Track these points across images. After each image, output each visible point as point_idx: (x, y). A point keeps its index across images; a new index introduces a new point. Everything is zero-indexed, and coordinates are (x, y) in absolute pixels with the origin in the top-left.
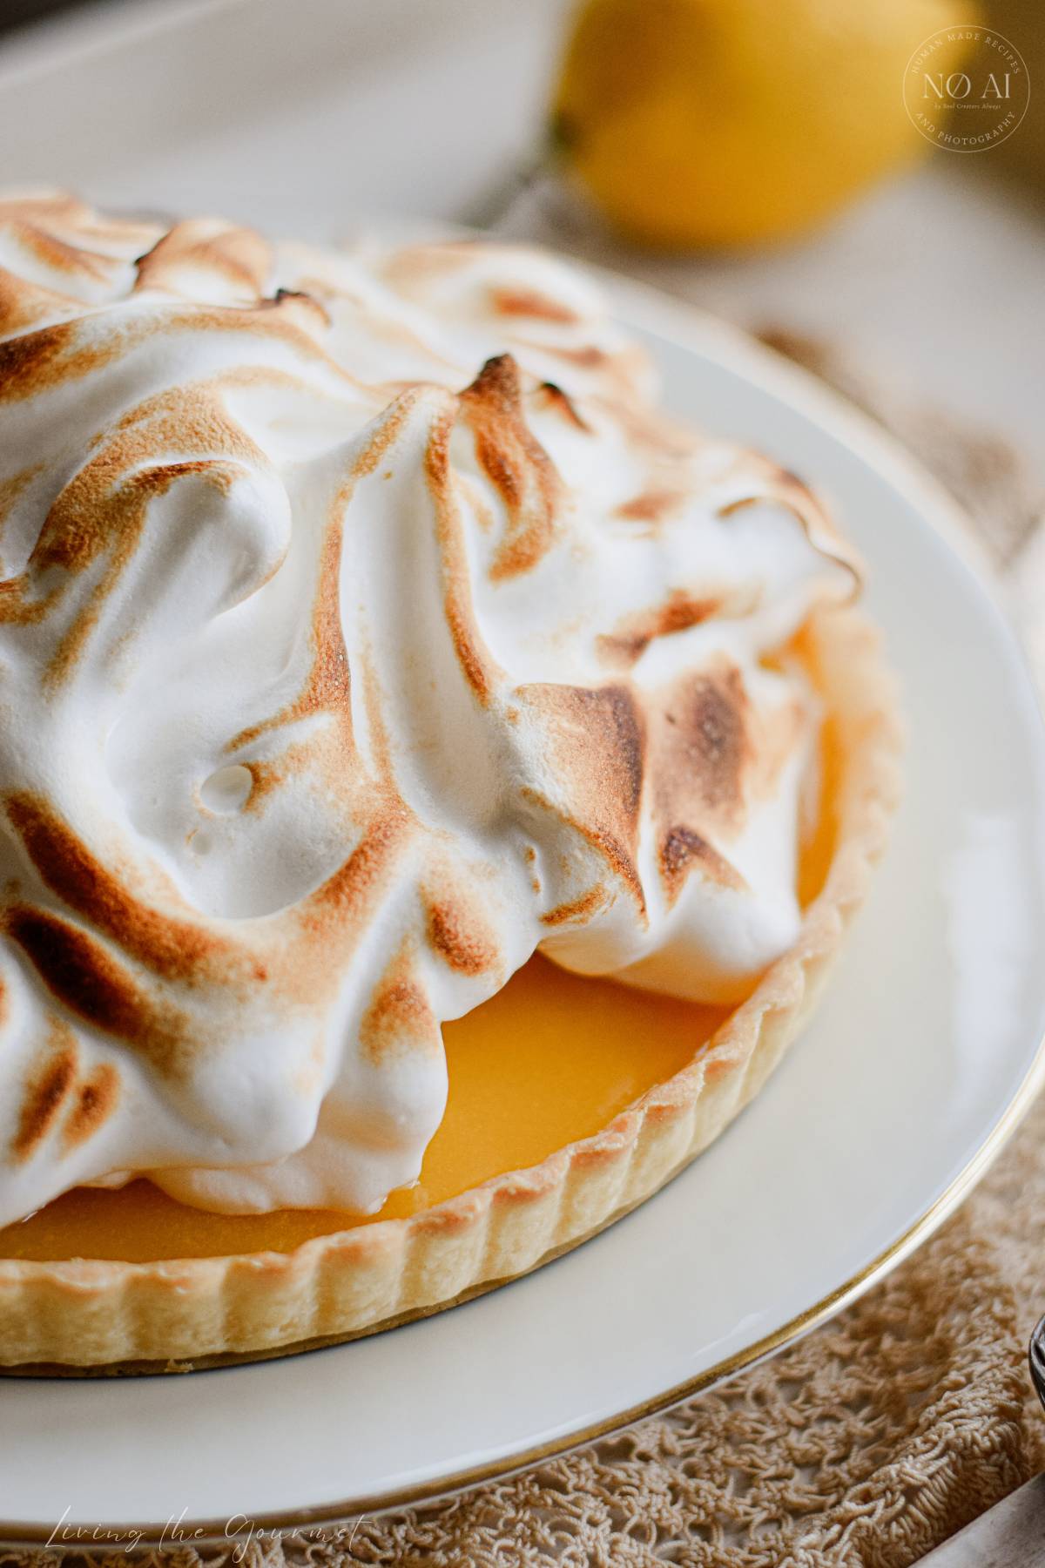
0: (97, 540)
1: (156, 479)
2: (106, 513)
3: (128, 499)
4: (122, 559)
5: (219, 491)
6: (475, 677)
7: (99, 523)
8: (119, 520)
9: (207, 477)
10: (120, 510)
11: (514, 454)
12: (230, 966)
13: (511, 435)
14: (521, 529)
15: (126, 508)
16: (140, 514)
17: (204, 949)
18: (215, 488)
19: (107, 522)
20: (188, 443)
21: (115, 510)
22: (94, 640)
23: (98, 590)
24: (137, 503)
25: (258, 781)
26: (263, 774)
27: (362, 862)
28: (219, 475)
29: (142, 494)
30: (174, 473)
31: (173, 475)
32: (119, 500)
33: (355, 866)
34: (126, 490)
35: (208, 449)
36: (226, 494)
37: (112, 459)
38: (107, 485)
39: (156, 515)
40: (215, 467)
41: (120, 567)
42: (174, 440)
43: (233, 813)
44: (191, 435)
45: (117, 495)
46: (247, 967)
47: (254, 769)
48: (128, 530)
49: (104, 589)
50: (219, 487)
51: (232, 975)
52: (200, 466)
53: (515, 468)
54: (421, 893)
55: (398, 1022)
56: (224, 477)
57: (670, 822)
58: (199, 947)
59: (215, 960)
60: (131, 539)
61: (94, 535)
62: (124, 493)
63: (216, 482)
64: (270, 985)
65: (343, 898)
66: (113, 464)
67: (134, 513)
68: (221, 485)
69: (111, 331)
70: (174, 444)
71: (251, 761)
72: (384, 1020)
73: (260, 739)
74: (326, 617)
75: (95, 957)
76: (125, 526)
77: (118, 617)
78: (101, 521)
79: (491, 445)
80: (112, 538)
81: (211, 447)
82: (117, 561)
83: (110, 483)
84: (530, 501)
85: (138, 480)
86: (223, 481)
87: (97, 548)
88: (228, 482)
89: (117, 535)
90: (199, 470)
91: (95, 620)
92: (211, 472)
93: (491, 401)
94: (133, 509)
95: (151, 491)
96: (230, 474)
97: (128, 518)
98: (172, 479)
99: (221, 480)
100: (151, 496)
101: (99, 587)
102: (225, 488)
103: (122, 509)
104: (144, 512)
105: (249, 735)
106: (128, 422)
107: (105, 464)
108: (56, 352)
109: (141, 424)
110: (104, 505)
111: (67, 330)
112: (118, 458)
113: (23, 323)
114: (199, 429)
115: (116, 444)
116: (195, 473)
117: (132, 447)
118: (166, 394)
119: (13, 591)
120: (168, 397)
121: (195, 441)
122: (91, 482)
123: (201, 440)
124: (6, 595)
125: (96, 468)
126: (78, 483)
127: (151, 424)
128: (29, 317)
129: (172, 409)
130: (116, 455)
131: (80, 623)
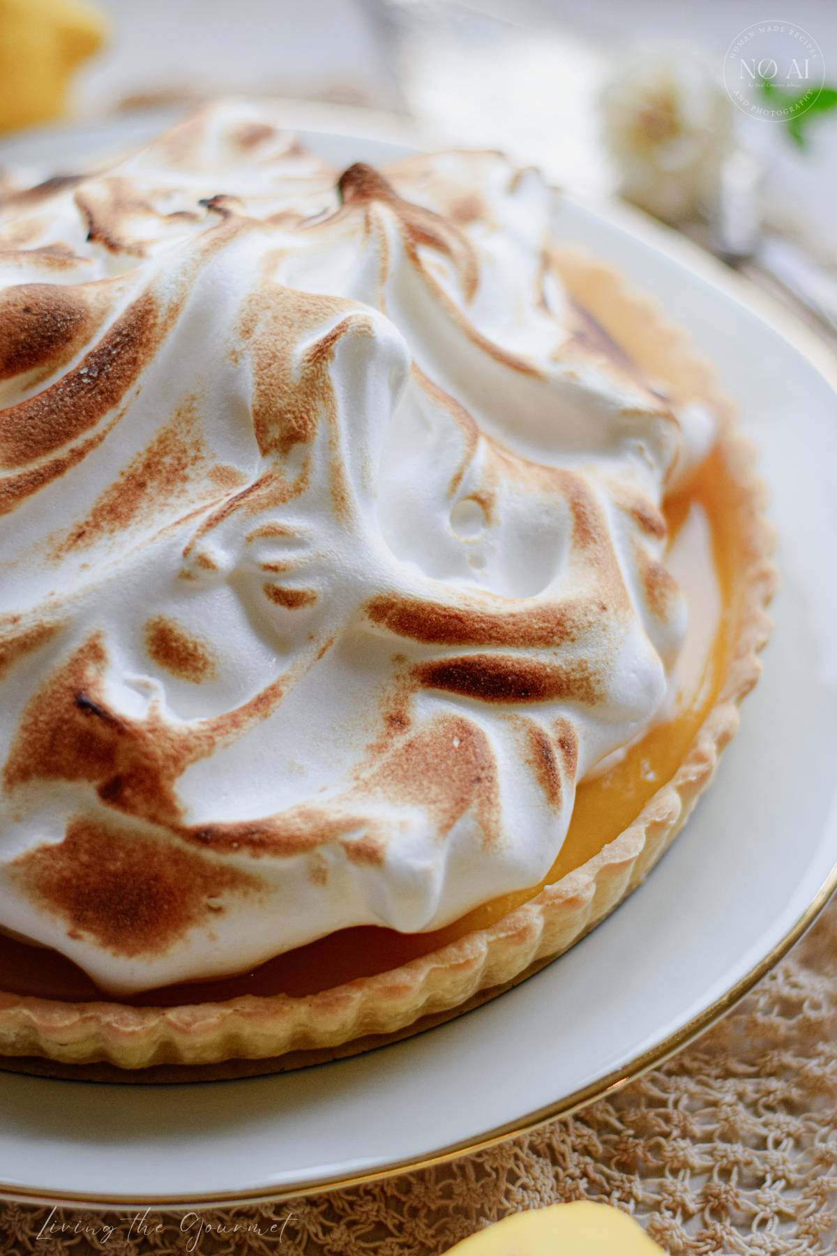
0: (312, 413)
1: (321, 353)
2: (305, 393)
3: (314, 376)
4: (333, 416)
5: (368, 336)
7: (305, 402)
8: (317, 393)
9: (353, 333)
10: (313, 386)
11: (421, 221)
12: (585, 615)
13: (409, 212)
15: (316, 382)
16: (327, 381)
17: (562, 615)
18: (364, 336)
19: (310, 398)
20: (310, 321)
21: (310, 388)
23: (331, 444)
24: (322, 375)
25: (483, 502)
26: (483, 497)
27: (582, 510)
28: (359, 327)
29: (321, 367)
30: (331, 342)
31: (331, 344)
32: (307, 380)
33: (582, 515)
34: (307, 371)
35: (326, 317)
36: (373, 335)
37: (271, 359)
38: (288, 376)
39: (335, 374)
40: (352, 324)
41: (335, 422)
42: (296, 325)
43: (483, 531)
44: (305, 316)
45: (303, 378)
46: (593, 609)
47: (476, 498)
48: (326, 396)
49: (335, 441)
50: (366, 334)
51: (590, 618)
52: (342, 328)
53: (430, 229)
55: (663, 590)
56: (364, 326)
58: (557, 616)
59: (574, 617)
60: (331, 399)
61: (308, 412)
62: (307, 374)
63: (361, 332)
64: (611, 610)
65: (595, 536)
66: (275, 362)
67: (324, 382)
68: (366, 332)
69: (177, 283)
70: (300, 326)
71: (470, 494)
72: (657, 593)
73: (465, 477)
75: (503, 663)
76: (323, 394)
77: (351, 454)
78: (306, 399)
80: (319, 405)
81: (326, 315)
82: (332, 418)
83: (289, 374)
85: (309, 361)
86: (366, 329)
87: (315, 418)
88: (369, 328)
89: (322, 403)
90: (343, 331)
91: (341, 464)
92: (353, 327)
94: (321, 380)
95: (324, 362)
96: (364, 322)
97: (322, 388)
98: (332, 347)
99: (362, 329)
100: (327, 365)
101: (331, 442)
102: (370, 332)
103: (314, 384)
104: (329, 378)
105: (458, 478)
106: (247, 332)
107: (270, 365)
108: (156, 317)
109: (260, 328)
110: (299, 389)
111: (150, 299)
112: (274, 357)
113: (104, 313)
114: (304, 309)
115: (259, 349)
116: (343, 334)
117: (274, 344)
118: (250, 301)
119: (276, 478)
120: (254, 302)
121: (312, 317)
122: (273, 381)
123: (315, 314)
124: (274, 484)
125: (266, 371)
126: (263, 387)
127: (267, 324)
128: (102, 307)
129: (269, 308)
130: (271, 355)
131: (335, 472)
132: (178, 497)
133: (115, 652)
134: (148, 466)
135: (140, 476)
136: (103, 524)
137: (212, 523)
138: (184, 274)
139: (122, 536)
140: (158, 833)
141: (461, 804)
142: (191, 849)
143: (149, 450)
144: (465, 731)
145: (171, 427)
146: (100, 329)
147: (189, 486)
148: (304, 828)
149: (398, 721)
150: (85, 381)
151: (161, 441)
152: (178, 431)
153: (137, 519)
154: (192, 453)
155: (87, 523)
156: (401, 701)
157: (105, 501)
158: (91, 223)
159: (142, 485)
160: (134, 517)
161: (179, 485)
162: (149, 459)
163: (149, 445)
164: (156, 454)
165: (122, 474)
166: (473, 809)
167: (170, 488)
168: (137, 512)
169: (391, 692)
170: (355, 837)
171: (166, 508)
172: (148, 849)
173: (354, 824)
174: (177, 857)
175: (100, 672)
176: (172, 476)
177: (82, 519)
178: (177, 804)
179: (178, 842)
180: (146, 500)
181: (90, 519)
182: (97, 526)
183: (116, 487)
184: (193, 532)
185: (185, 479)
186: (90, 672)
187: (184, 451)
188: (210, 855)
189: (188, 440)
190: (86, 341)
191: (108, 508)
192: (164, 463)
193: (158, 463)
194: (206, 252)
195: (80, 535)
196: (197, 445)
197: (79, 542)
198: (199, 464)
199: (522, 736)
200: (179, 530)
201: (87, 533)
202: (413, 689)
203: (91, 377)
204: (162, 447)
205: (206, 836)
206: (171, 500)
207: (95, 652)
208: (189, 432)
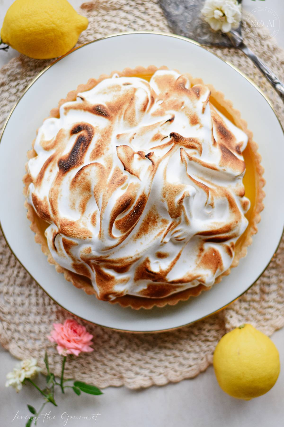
0: (180, 212)
1: (181, 202)
2: (179, 209)
6: (214, 169)
8: (181, 208)
11: (189, 143)
12: (234, 225)
13: (186, 142)
14: (199, 149)
16: (183, 206)
17: (230, 227)
18: (188, 197)
20: (177, 194)
22: (188, 217)
25: (211, 205)
27: (230, 201)
29: (181, 204)
30: (182, 199)
32: (179, 207)
38: (175, 206)
39: (184, 204)
42: (174, 195)
43: (212, 210)
46: (235, 223)
48: (183, 208)
49: (185, 214)
51: (235, 225)
52: (184, 196)
53: (192, 145)
54: (237, 195)
57: (234, 149)
58: (229, 227)
59: (232, 226)
64: (238, 221)
65: (233, 206)
69: (149, 189)
70: (175, 195)
71: (209, 204)
73: (208, 202)
74: (197, 183)
77: (188, 213)
79: (186, 145)
80: (181, 210)
81: (180, 192)
82: (184, 210)
84: (197, 146)
85: (178, 204)
86: (188, 195)
88: (189, 195)
92: (186, 196)
93: (180, 141)
94: (181, 206)
98: (183, 201)
105: (206, 203)
106: (164, 196)
107: (171, 204)
108: (146, 198)
109: (167, 196)
110: (177, 209)
111: (144, 195)
112: (171, 203)
113: (135, 197)
114: (175, 191)
115: (168, 201)
116: (184, 198)
117: (171, 200)
118: (163, 189)
119: (175, 223)
120: (164, 189)
121: (177, 193)
122: (172, 208)
123: (177, 192)
124: (175, 224)
125: (170, 206)
126: (170, 209)
127: (168, 194)
128: (134, 195)
129: (168, 191)
130: (170, 202)
131: (186, 218)
132: (156, 226)
133: (151, 259)
134: (148, 219)
135: (147, 221)
136: (142, 232)
137: (165, 236)
138: (149, 187)
139: (147, 236)
140: (164, 283)
141: (217, 268)
142: (170, 284)
143: (148, 215)
144: (215, 251)
145: (151, 210)
146: (135, 200)
147: (158, 224)
148: (189, 278)
149: (202, 250)
150: (135, 213)
151: (150, 213)
152: (153, 211)
153: (149, 231)
154: (157, 217)
155: (139, 232)
156: (202, 245)
157: (141, 227)
158: (124, 166)
159: (148, 223)
160: (148, 231)
161: (156, 224)
162: (148, 217)
163: (147, 214)
164: (149, 216)
165: (143, 221)
166: (219, 268)
167: (154, 224)
168: (149, 230)
169: (199, 244)
170: (199, 278)
171: (154, 229)
172: (162, 286)
173: (198, 276)
174: (167, 286)
175: (149, 264)
176: (154, 222)
177: (138, 231)
178: (166, 279)
179: (167, 284)
180: (150, 227)
181: (139, 231)
182: (141, 233)
183: (143, 224)
184: (162, 238)
185: (156, 222)
186: (148, 264)
187: (155, 216)
188: (174, 285)
189: (155, 214)
190: (133, 203)
191: (142, 229)
192: (151, 218)
193: (150, 218)
194: (152, 179)
195: (138, 235)
196: (157, 215)
197: (139, 237)
198: (159, 219)
199: (225, 248)
200: (159, 237)
201: (140, 234)
202: (204, 243)
203: (136, 213)
204: (150, 214)
205: (173, 282)
206: (155, 227)
207: (148, 261)
208: (155, 212)
